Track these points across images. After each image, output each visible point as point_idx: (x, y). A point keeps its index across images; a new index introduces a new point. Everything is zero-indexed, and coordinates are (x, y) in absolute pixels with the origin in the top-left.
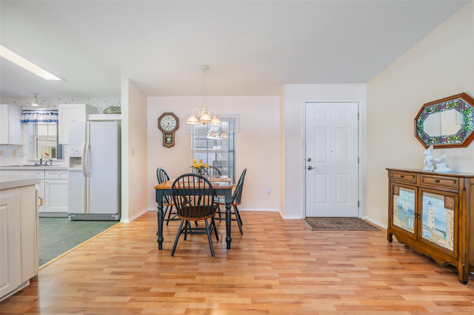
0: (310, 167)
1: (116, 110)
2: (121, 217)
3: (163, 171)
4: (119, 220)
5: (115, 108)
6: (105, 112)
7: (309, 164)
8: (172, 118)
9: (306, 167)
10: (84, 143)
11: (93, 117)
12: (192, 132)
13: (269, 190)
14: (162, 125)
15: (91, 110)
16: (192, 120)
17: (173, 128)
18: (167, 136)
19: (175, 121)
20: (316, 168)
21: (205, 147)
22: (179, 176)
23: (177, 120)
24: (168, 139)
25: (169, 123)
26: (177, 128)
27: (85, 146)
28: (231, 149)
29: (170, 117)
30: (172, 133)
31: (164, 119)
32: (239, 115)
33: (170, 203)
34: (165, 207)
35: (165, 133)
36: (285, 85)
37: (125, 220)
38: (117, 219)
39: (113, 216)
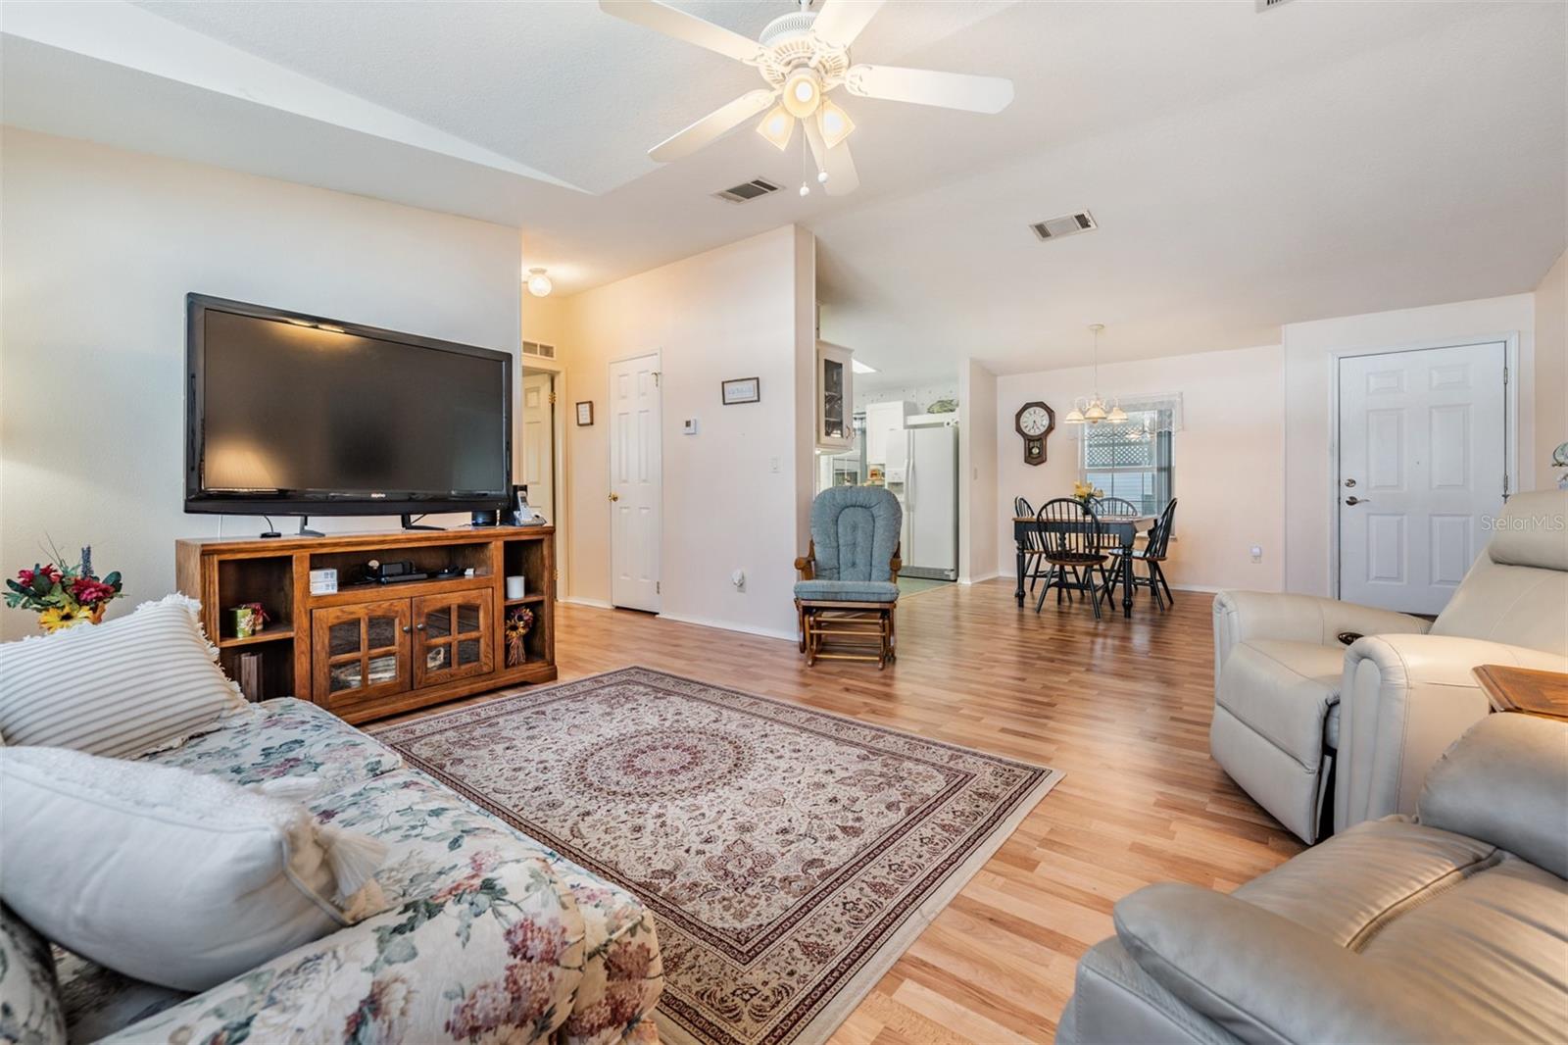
0: (1351, 498)
1: (947, 406)
2: (957, 575)
3: (1025, 502)
4: (956, 581)
5: (946, 402)
6: (930, 411)
7: (1347, 493)
8: (1043, 412)
9: (1339, 498)
10: (906, 461)
11: (914, 420)
12: (1080, 434)
13: (1256, 551)
14: (1023, 425)
15: (911, 409)
16: (1074, 416)
17: (1043, 429)
18: (1031, 444)
19: (1047, 417)
20: (1367, 501)
21: (1108, 465)
22: (1046, 502)
23: (1050, 413)
24: (1033, 450)
25: (1035, 422)
26: (1051, 428)
27: (908, 467)
28: (1164, 464)
29: (1038, 410)
30: (1041, 439)
31: (1026, 413)
32: (1182, 394)
33: (1036, 549)
34: (1028, 556)
35: (1029, 440)
36: (1283, 326)
37: (965, 581)
38: (952, 578)
39: (946, 573)
